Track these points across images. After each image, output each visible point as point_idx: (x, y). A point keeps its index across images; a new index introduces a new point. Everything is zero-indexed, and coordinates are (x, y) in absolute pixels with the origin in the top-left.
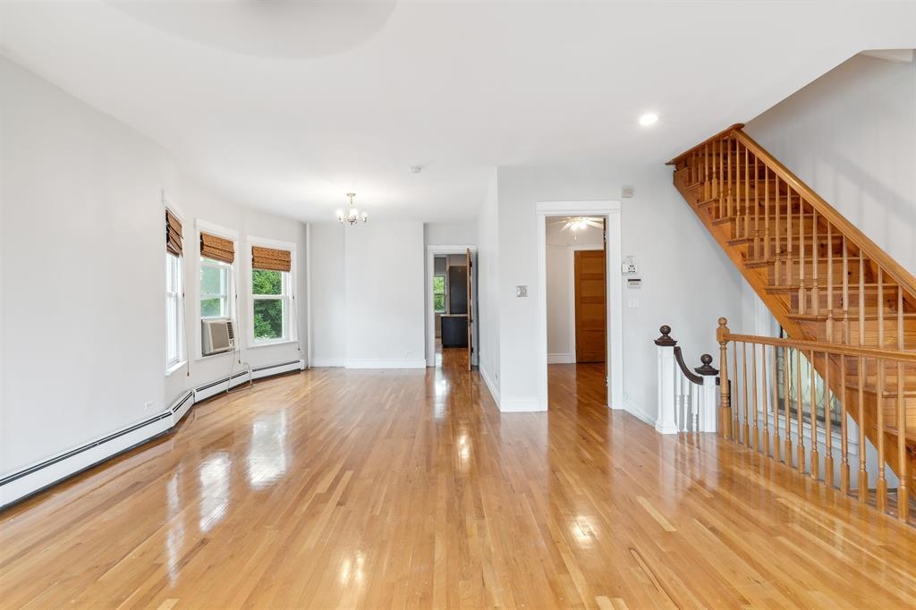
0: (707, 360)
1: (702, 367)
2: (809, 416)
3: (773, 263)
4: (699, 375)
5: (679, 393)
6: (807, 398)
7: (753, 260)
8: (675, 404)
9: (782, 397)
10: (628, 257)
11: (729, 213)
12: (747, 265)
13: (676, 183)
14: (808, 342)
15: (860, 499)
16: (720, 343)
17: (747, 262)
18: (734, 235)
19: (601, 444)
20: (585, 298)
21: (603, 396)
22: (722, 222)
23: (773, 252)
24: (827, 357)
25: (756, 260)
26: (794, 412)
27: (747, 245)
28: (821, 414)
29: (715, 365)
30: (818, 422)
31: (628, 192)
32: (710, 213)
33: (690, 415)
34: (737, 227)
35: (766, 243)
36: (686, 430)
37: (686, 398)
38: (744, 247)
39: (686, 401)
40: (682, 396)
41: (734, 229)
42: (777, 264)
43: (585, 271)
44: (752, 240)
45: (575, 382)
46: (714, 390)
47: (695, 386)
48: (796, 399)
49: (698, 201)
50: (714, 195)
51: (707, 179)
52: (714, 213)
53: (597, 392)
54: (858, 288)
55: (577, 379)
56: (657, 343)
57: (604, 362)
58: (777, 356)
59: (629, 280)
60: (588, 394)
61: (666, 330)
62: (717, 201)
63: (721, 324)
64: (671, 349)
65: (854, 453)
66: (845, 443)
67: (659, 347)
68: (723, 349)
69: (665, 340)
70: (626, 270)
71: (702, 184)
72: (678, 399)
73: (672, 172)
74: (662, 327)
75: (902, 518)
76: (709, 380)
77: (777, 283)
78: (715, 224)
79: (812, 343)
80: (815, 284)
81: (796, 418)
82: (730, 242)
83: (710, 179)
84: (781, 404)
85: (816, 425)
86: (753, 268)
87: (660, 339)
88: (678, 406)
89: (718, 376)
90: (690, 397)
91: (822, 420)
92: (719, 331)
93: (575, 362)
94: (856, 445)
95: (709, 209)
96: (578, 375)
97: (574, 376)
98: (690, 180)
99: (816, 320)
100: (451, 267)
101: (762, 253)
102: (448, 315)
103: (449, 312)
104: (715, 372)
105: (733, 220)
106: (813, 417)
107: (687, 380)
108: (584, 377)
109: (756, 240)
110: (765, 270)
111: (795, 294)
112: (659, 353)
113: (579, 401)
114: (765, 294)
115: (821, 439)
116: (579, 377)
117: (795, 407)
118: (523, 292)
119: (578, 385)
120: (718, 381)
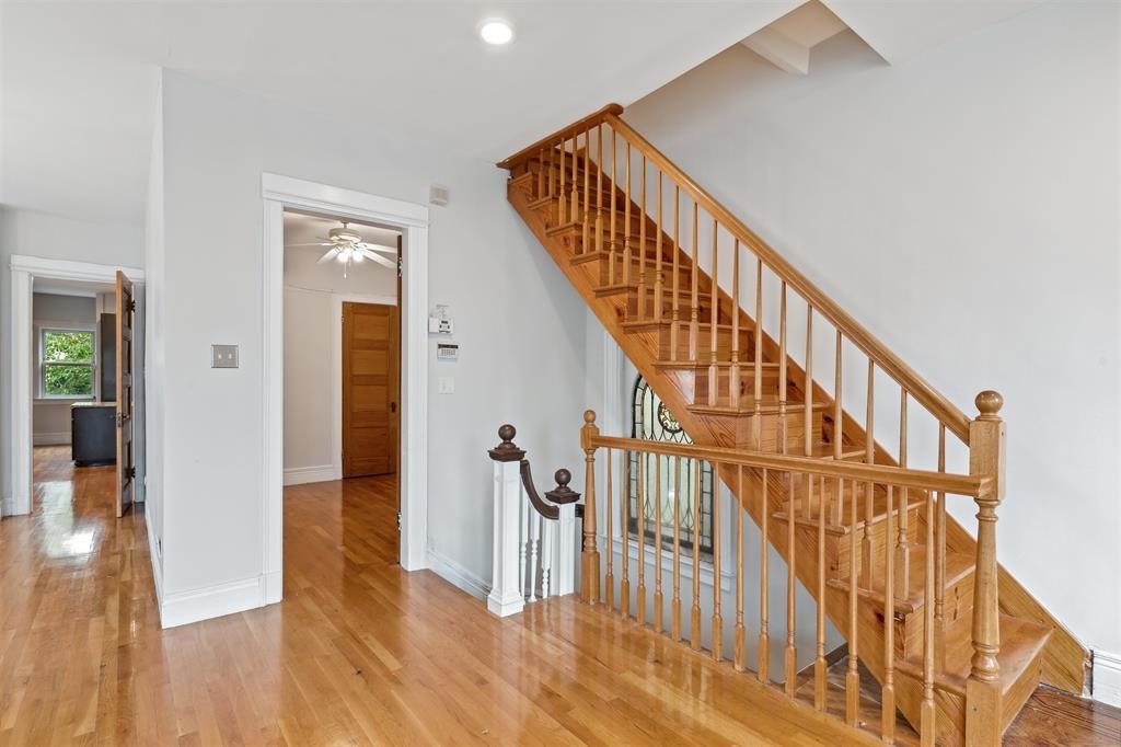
0: (563, 477)
1: (556, 491)
2: (671, 540)
3: (668, 326)
4: (552, 504)
5: (525, 540)
6: (668, 516)
7: (636, 320)
8: (520, 557)
9: (634, 515)
10: (438, 306)
11: (598, 247)
12: (625, 327)
13: (510, 198)
14: (722, 450)
15: (818, 705)
16: (587, 451)
17: (626, 323)
18: (604, 281)
19: (396, 681)
20: (358, 376)
21: (391, 543)
22: (587, 259)
23: (667, 310)
24: (740, 472)
25: (641, 320)
26: (650, 535)
27: (626, 296)
28: (684, 537)
29: (576, 485)
30: (681, 549)
31: (440, 196)
32: (567, 245)
33: (540, 571)
34: (611, 268)
35: (657, 298)
36: (533, 599)
37: (535, 546)
38: (621, 300)
39: (534, 551)
40: (530, 542)
41: (605, 271)
42: (674, 327)
43: (360, 335)
44: (635, 290)
45: (338, 518)
46: (573, 525)
47: (548, 522)
48: (653, 519)
49: (547, 226)
50: (574, 217)
51: (562, 192)
52: (572, 246)
53: (378, 535)
54: (753, 368)
55: (345, 513)
56: (495, 455)
57: (395, 472)
58: (629, 461)
59: (440, 346)
60: (364, 543)
61: (507, 433)
62: (579, 227)
63: (587, 421)
64: (517, 464)
65: (728, 589)
66: (717, 577)
67: (497, 464)
68: (590, 461)
69: (506, 451)
70: (435, 328)
71: (556, 199)
72: (524, 549)
73: (505, 182)
74: (503, 428)
75: (889, 736)
76: (567, 510)
77: (673, 357)
78: (574, 262)
79: (730, 451)
80: (714, 360)
81: (653, 544)
82: (598, 292)
83: (568, 194)
84: (632, 525)
85: (680, 554)
86: (635, 332)
87: (499, 448)
88: (524, 561)
89: (578, 502)
90: (540, 543)
91: (687, 545)
92: (584, 431)
93: (340, 477)
94: (731, 578)
95: (565, 239)
96: (346, 503)
97: (337, 505)
98: (535, 194)
99: (736, 415)
100: (103, 316)
101: (650, 311)
102: (98, 403)
103: (99, 397)
104: (576, 497)
105: (605, 258)
106: (677, 542)
107: (537, 515)
108: (356, 506)
109: (641, 289)
110: (656, 335)
111: (703, 374)
112: (497, 473)
113: (347, 561)
114: (653, 373)
115: (687, 572)
116: (349, 505)
117: (652, 529)
118: (225, 357)
119: (345, 524)
120: (580, 511)
